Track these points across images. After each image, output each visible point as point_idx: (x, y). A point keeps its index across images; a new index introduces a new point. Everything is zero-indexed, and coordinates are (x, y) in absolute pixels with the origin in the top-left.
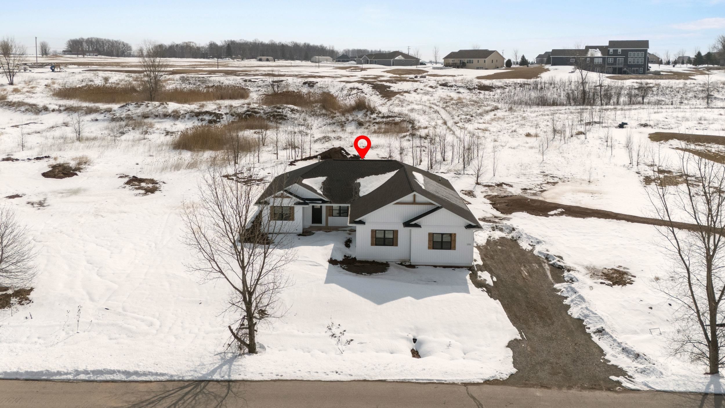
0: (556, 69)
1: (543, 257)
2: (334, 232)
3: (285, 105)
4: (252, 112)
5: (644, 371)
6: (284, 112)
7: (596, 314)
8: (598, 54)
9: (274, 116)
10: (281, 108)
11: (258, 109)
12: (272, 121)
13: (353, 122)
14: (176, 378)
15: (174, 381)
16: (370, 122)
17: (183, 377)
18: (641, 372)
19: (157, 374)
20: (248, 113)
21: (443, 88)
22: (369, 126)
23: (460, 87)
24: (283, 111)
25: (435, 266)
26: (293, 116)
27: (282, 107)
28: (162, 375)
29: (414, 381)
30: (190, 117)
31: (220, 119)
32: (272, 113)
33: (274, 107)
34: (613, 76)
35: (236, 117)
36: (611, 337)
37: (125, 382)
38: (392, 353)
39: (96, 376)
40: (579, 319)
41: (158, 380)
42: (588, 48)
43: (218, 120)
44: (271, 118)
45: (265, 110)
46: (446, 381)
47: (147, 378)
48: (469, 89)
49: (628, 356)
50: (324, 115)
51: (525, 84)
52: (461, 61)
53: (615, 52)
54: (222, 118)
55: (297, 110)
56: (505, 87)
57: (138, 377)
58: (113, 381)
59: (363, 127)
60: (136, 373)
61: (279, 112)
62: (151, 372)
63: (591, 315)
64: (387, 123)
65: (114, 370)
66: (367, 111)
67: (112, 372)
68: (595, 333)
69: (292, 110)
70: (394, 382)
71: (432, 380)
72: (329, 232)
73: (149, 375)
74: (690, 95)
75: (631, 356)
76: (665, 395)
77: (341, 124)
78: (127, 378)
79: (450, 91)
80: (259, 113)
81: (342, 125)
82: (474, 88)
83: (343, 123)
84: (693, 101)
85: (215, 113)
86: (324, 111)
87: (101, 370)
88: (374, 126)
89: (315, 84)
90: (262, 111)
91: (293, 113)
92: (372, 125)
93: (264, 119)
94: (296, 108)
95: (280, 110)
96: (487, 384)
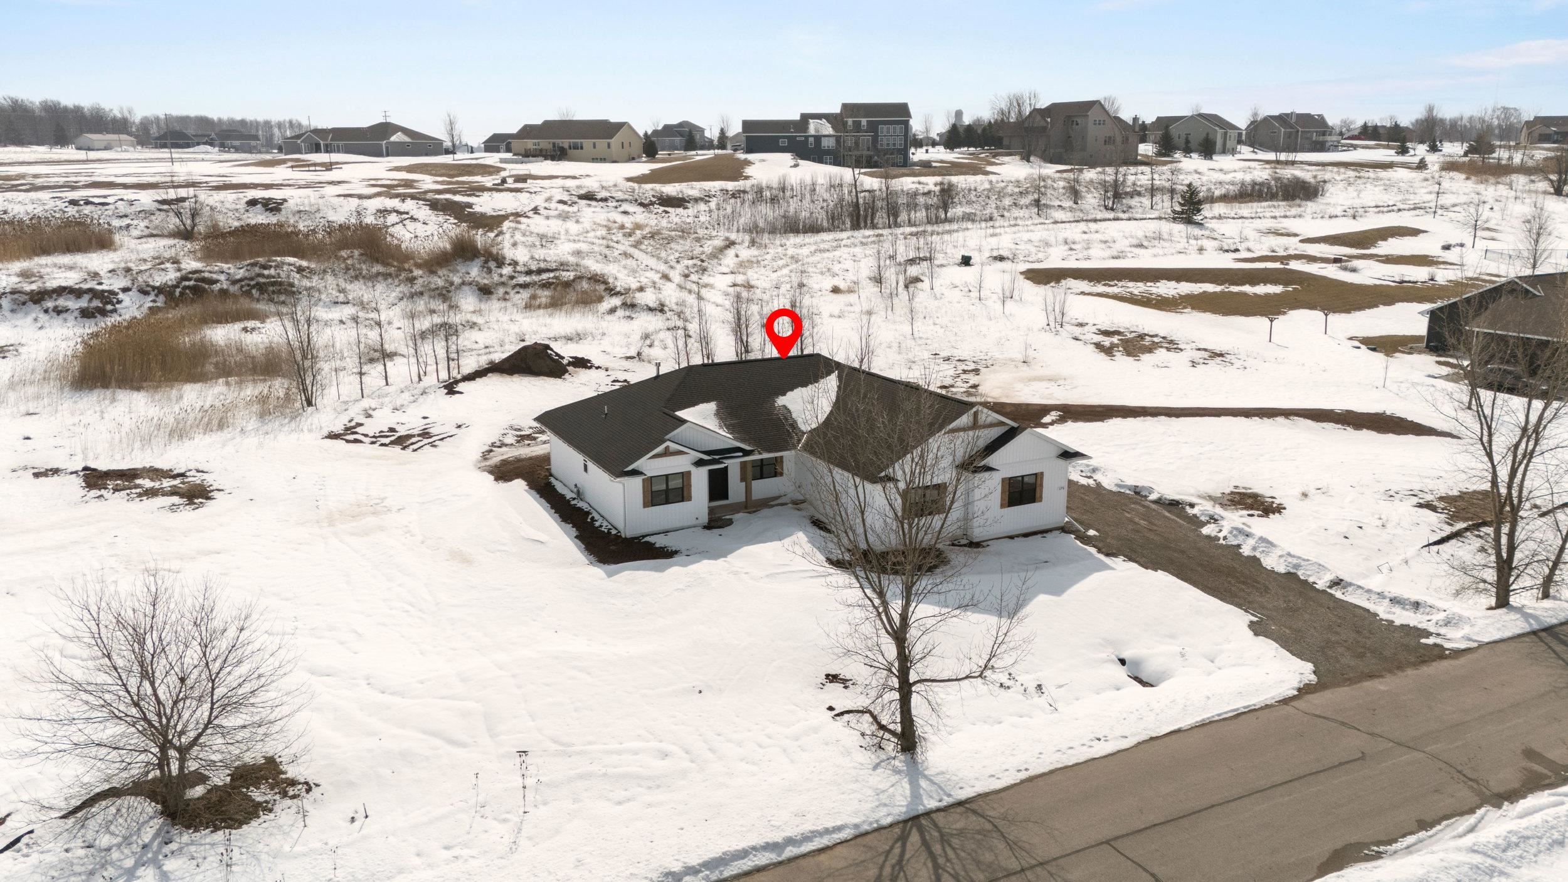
0: (764, 161)
1: (1128, 492)
2: (765, 512)
3: (279, 259)
4: (197, 280)
5: (1449, 622)
6: (283, 275)
7: (1308, 560)
8: (827, 129)
9: (261, 288)
10: (271, 267)
11: (210, 272)
12: (258, 300)
13: (466, 288)
14: (866, 827)
15: (867, 833)
16: (503, 284)
17: (877, 821)
18: (1446, 625)
19: (827, 831)
20: (187, 283)
21: (589, 205)
22: (506, 293)
23: (622, 201)
24: (279, 274)
25: (1011, 537)
26: (306, 283)
27: (273, 264)
28: (839, 829)
29: (1217, 718)
30: (15, 307)
31: (114, 305)
32: (252, 279)
33: (253, 265)
34: (874, 172)
35: (156, 296)
36: (1360, 587)
37: (780, 863)
38: (1118, 689)
39: (717, 872)
40: (1289, 574)
41: (839, 841)
42: (806, 118)
43: (109, 307)
44: (254, 291)
45: (228, 274)
46: (1255, 705)
47: (815, 843)
48: (641, 204)
49: (1403, 608)
50: (386, 276)
51: (739, 191)
52: (554, 144)
53: (857, 125)
54: (119, 302)
55: (308, 268)
56: (707, 198)
57: (799, 847)
58: (759, 870)
59: (494, 296)
60: (790, 841)
61: (268, 277)
62: (817, 831)
63: (1303, 563)
64: (546, 285)
65: (743, 849)
66: (486, 262)
67: (744, 854)
68: (1330, 587)
69: (300, 270)
70: (1192, 728)
71: (1238, 709)
72: (755, 512)
73: (816, 837)
74: (1007, 202)
75: (1407, 607)
76: (1502, 646)
77: (440, 295)
78: (779, 856)
79: (606, 209)
80: (216, 281)
81: (444, 294)
82: (652, 203)
83: (444, 292)
84: (1016, 212)
85: (90, 290)
86: (378, 268)
87: (720, 857)
88: (518, 292)
89: (281, 204)
90: (222, 277)
91: (303, 276)
92: (512, 293)
93: (235, 296)
94: (304, 263)
95: (272, 272)
96: (1307, 693)
